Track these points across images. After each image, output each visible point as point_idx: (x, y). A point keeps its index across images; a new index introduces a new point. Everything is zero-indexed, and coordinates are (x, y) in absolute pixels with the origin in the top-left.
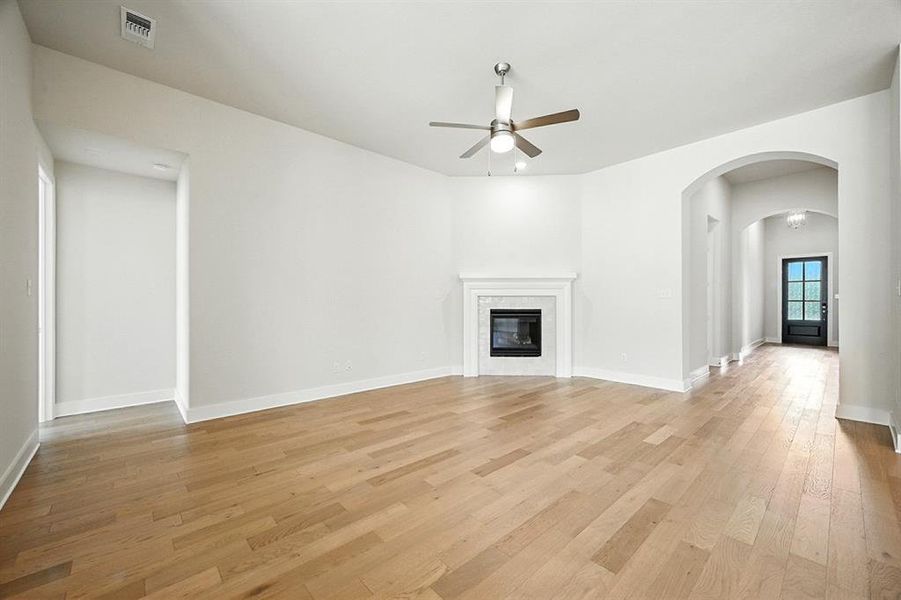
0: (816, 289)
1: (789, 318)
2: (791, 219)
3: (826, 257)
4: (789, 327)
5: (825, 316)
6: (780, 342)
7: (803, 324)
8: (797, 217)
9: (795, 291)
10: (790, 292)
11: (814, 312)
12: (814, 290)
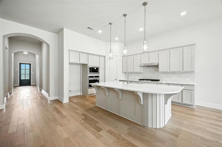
0: (28, 71)
1: (21, 79)
2: (24, 53)
3: (31, 64)
4: (21, 81)
5: (30, 78)
6: (19, 85)
7: (25, 80)
8: (26, 53)
9: (23, 72)
10: (21, 72)
11: (28, 77)
12: (28, 72)
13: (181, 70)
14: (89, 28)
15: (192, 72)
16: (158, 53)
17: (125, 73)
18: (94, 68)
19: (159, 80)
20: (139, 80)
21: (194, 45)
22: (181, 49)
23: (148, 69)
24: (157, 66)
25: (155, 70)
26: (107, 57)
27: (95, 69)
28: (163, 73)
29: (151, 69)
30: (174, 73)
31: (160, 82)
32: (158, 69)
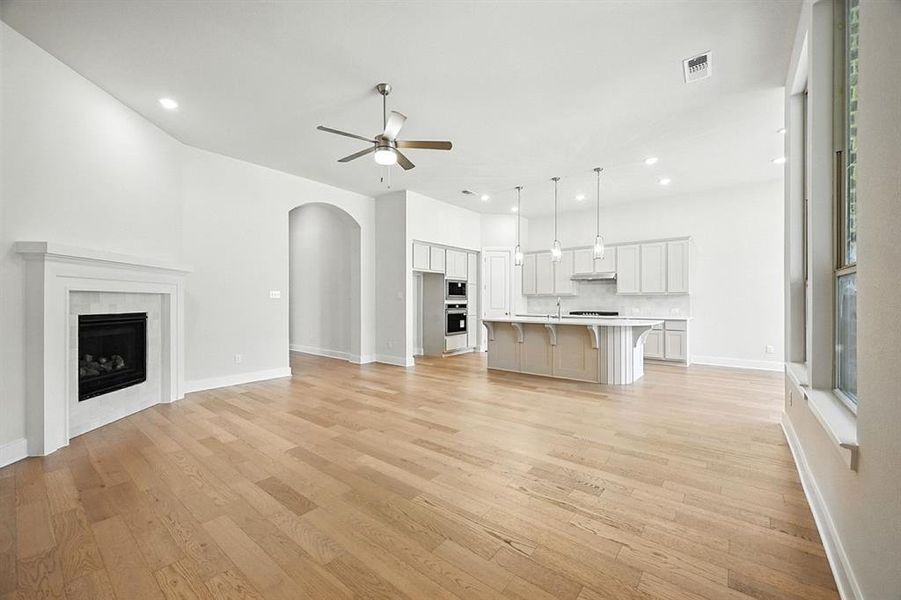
13: (663, 290)
14: (465, 192)
15: (685, 294)
16: (616, 250)
17: (529, 297)
18: (457, 284)
19: (617, 314)
20: (571, 313)
21: (687, 238)
22: (663, 244)
23: (590, 286)
24: (614, 281)
25: (608, 290)
26: (484, 255)
27: (460, 285)
28: (625, 296)
29: (600, 288)
30: (649, 297)
31: (619, 317)
32: (616, 288)
